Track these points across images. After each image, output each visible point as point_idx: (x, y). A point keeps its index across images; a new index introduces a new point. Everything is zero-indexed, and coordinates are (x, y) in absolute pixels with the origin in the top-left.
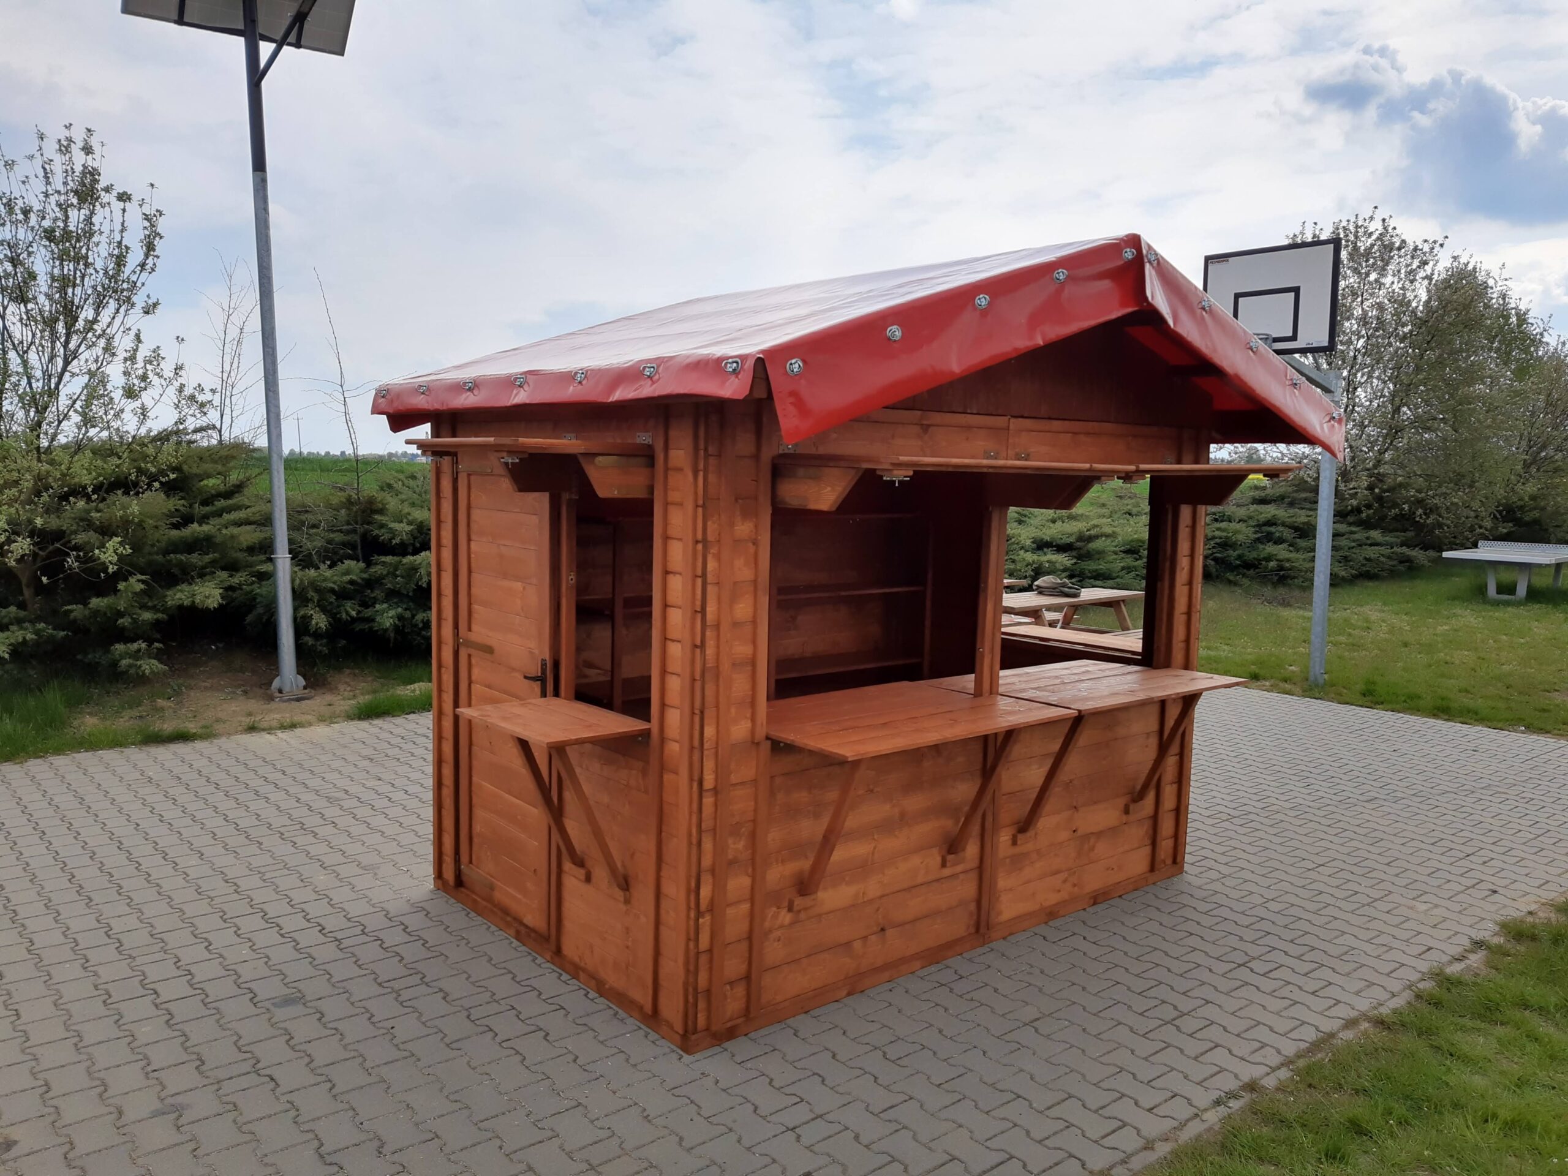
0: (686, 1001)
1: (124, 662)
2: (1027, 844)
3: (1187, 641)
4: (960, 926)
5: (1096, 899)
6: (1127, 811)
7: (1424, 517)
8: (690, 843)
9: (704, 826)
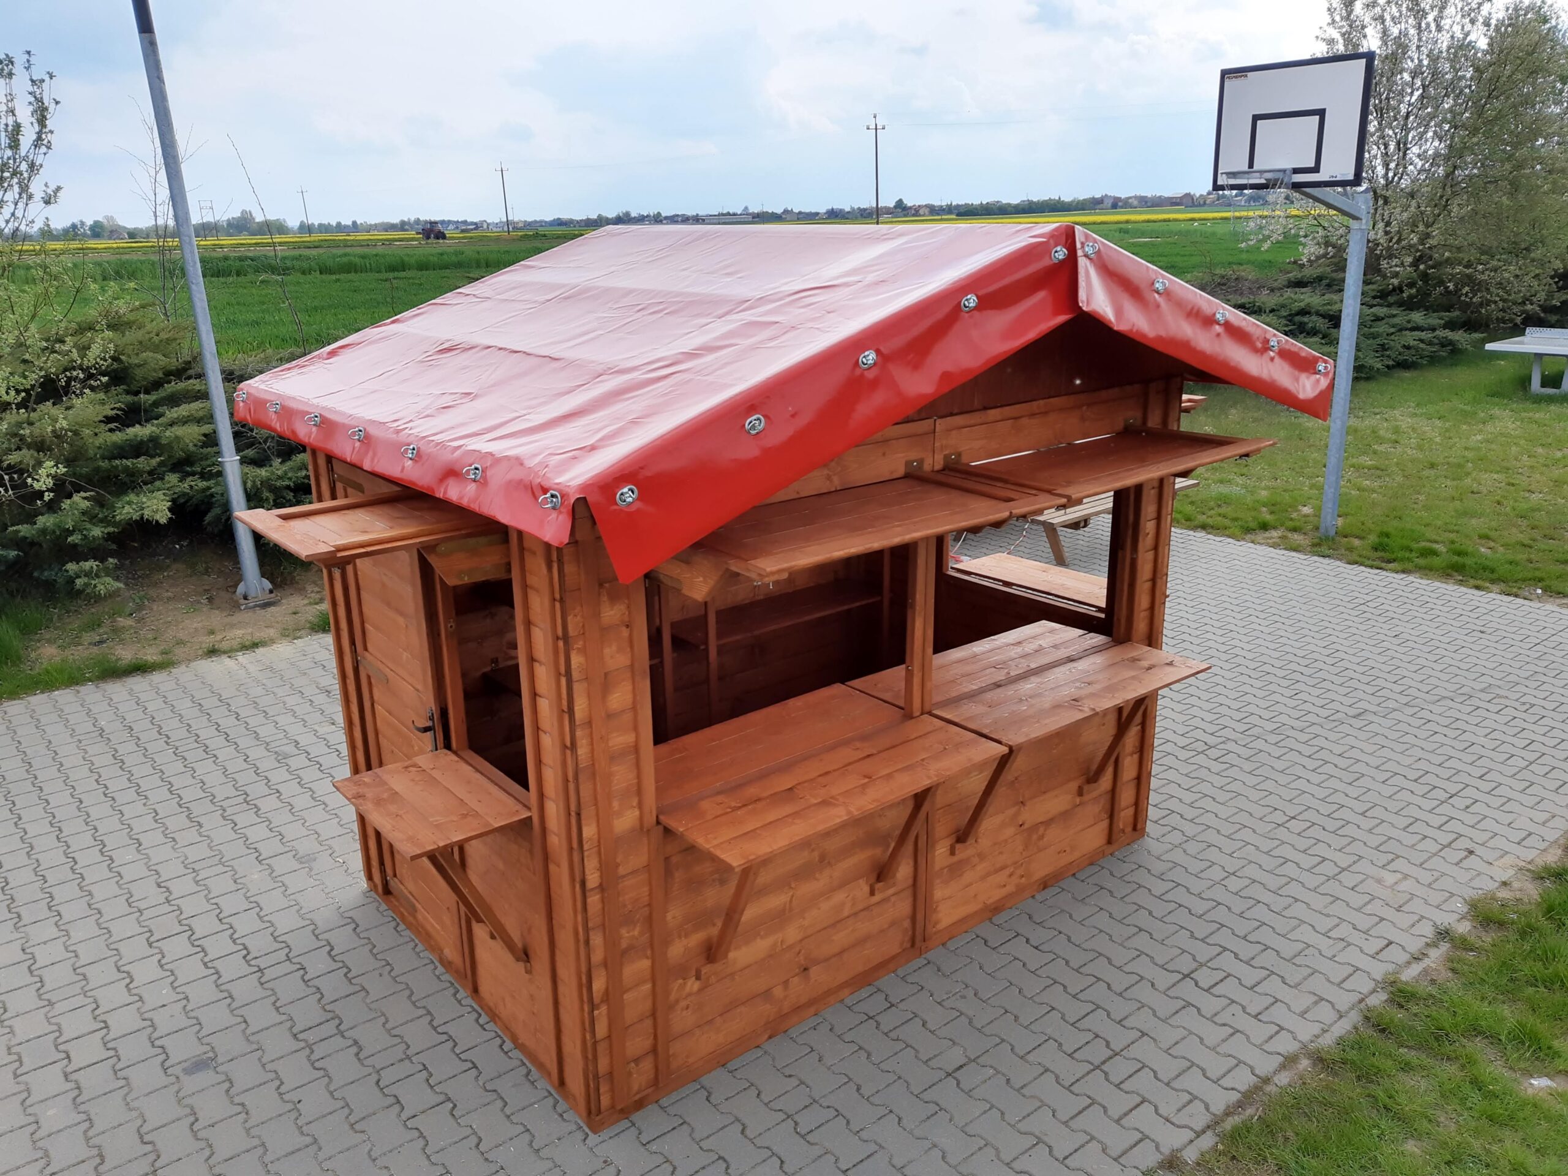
0: (587, 1086)
1: (79, 582)
2: (965, 851)
3: (1152, 608)
4: (893, 944)
5: (1045, 884)
6: (1080, 793)
7: (1470, 295)
8: (577, 941)
9: (590, 925)
